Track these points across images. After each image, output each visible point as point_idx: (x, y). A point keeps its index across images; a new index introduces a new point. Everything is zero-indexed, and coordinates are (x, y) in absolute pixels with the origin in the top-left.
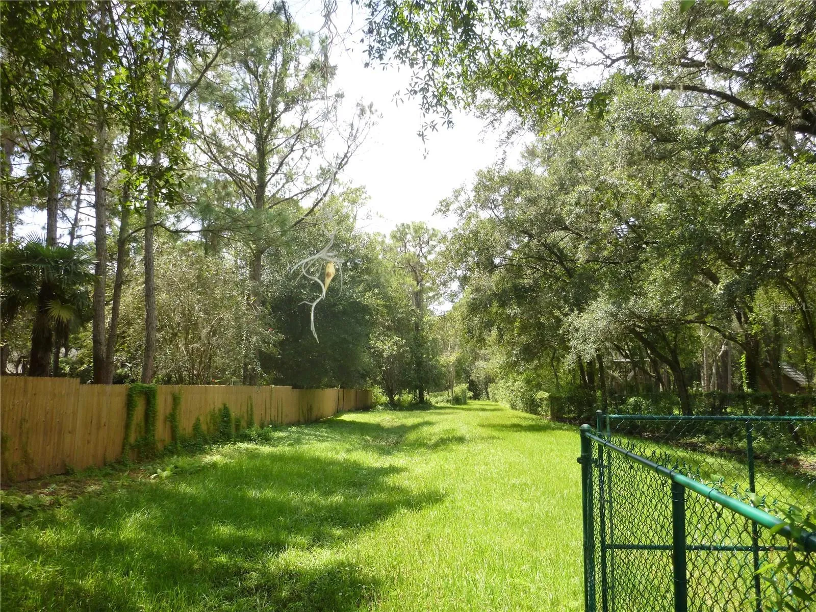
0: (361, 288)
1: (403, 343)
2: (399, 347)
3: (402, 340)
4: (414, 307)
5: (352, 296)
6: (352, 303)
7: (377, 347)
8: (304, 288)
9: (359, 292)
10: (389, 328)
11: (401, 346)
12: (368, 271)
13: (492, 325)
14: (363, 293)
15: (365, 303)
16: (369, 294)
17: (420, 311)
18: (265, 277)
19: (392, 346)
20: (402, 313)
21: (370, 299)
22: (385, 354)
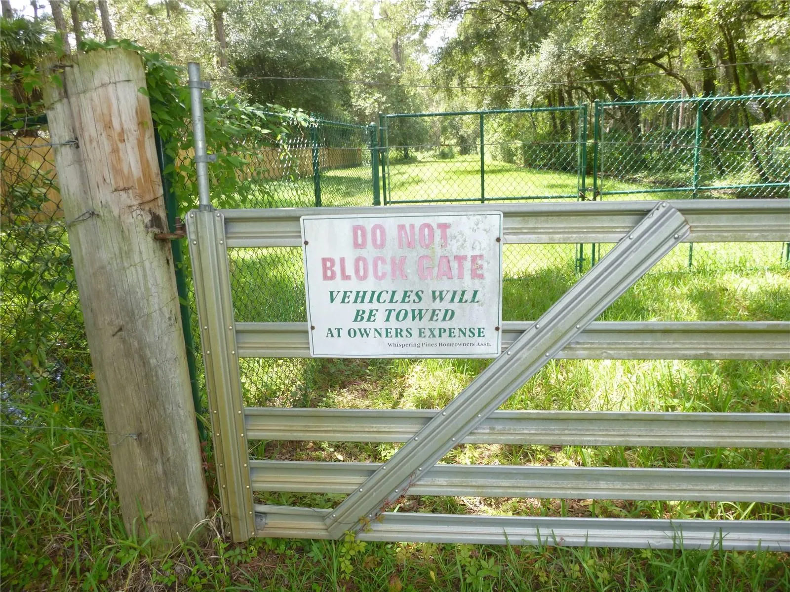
0: (327, 42)
1: (384, 100)
2: (380, 104)
3: (383, 97)
4: (394, 62)
5: (318, 52)
6: (319, 59)
7: (360, 105)
8: (270, 46)
9: (325, 47)
10: (370, 86)
11: (383, 103)
12: (335, 24)
13: (453, 75)
14: (329, 48)
15: (332, 58)
16: (335, 49)
17: (400, 65)
18: (232, 38)
19: (373, 103)
20: (381, 69)
21: (336, 54)
22: (367, 112)
